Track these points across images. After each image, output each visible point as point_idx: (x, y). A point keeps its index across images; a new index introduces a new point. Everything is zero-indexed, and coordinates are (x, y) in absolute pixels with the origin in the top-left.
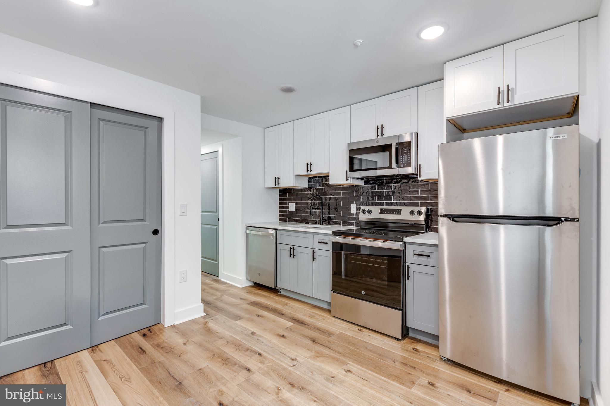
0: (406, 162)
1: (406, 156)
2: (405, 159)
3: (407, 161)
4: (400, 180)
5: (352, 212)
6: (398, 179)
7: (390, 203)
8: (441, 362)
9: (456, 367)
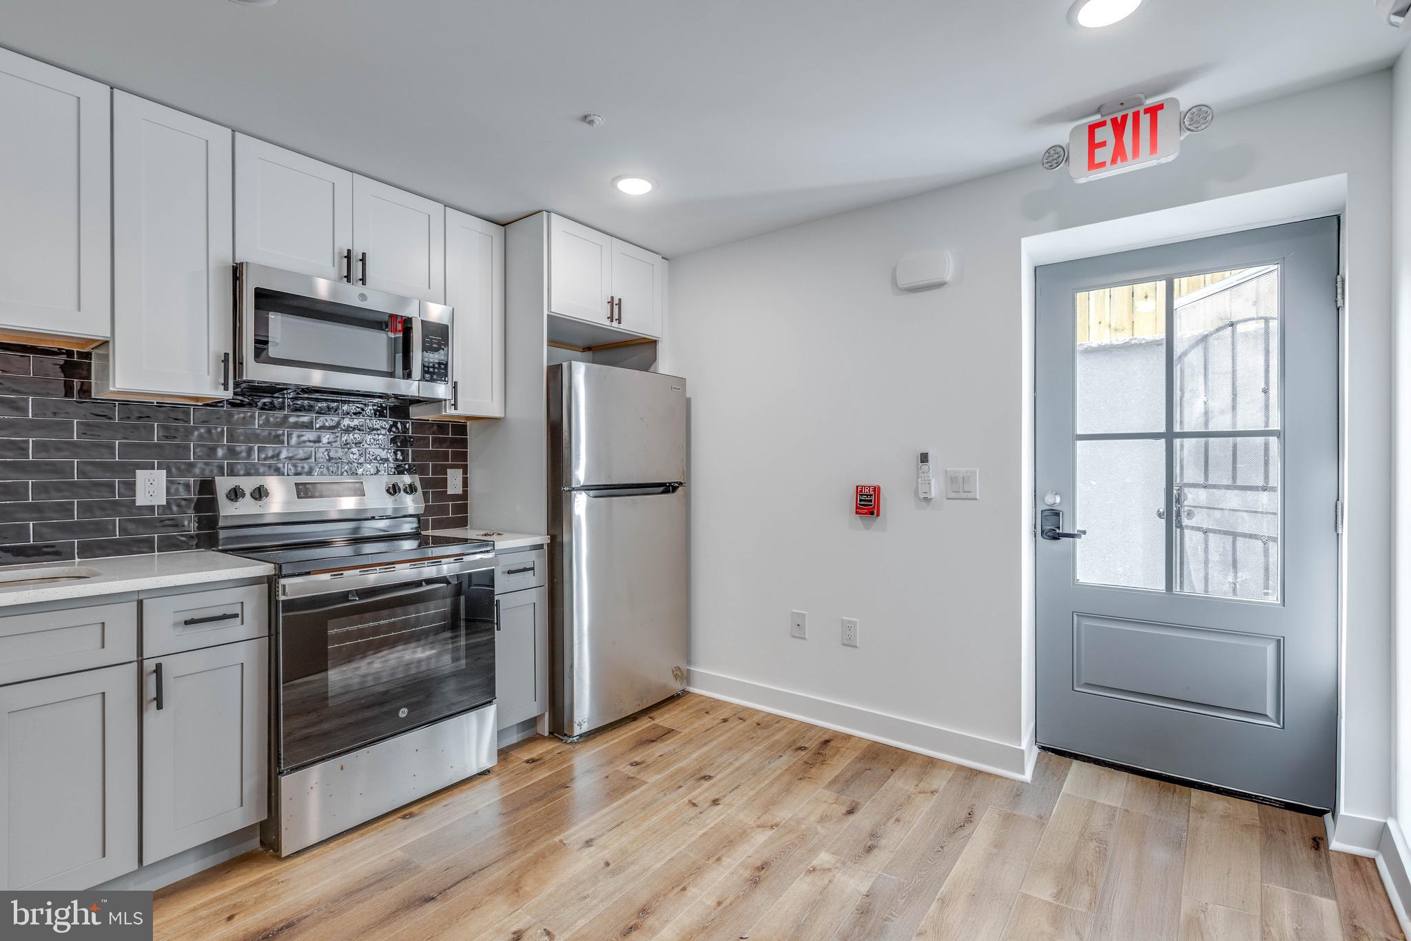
8: (578, 747)
9: (594, 738)
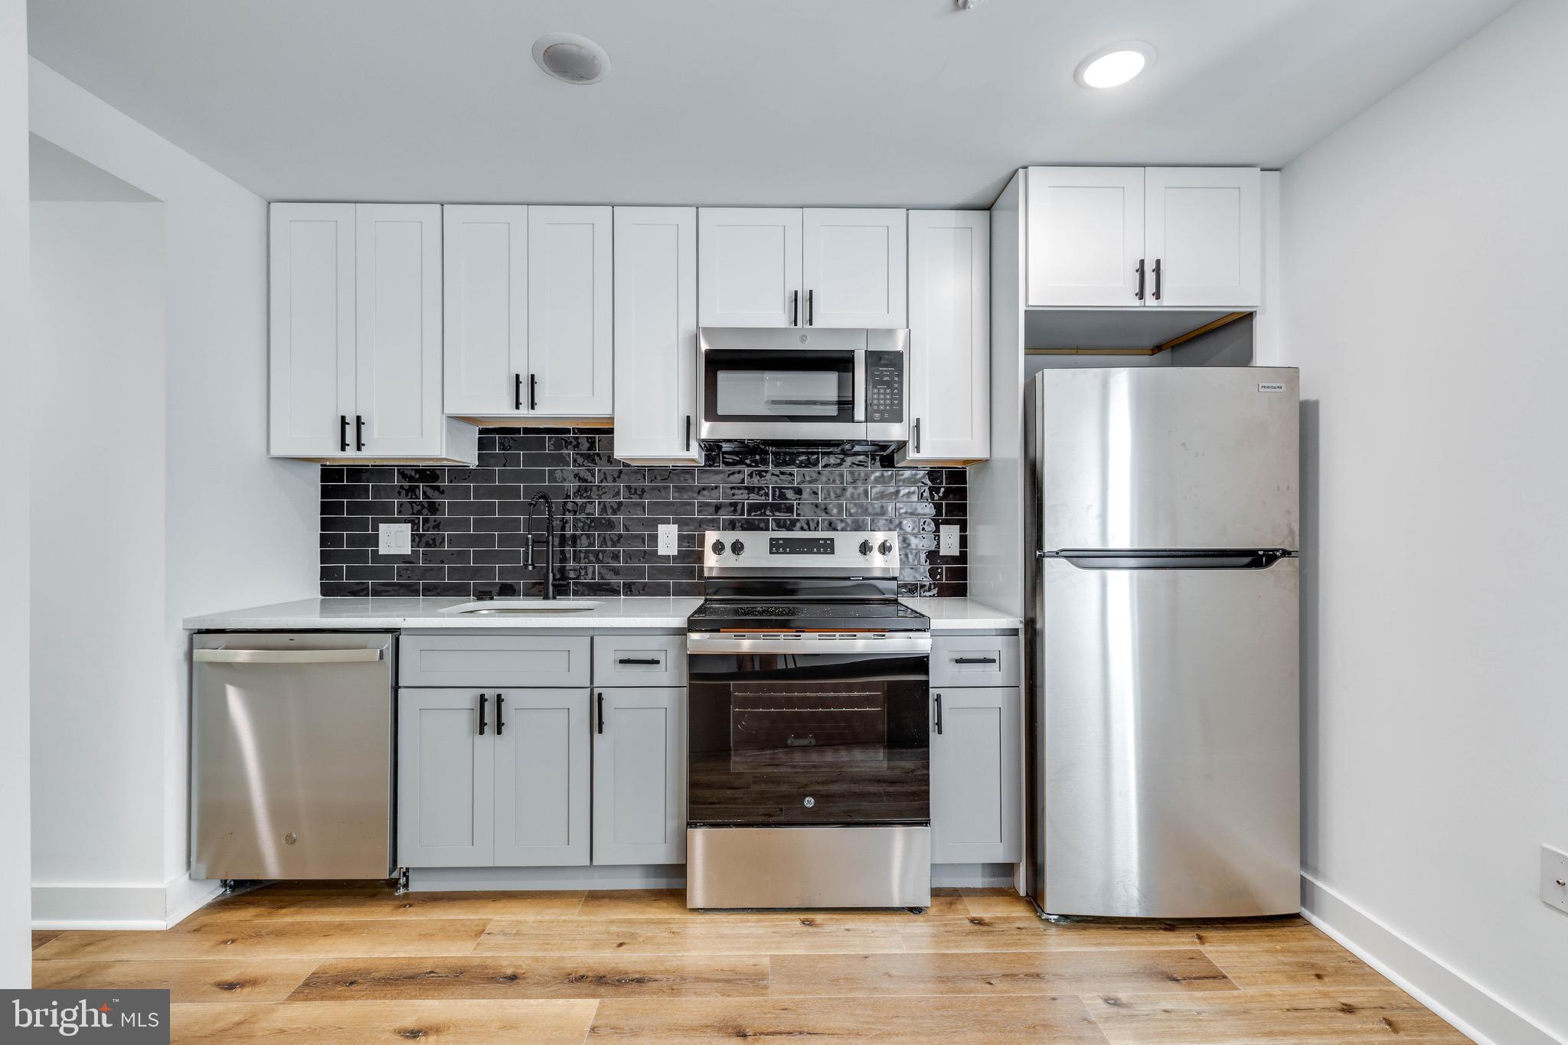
0: (888, 408)
1: (888, 391)
2: (885, 399)
3: (892, 404)
4: (815, 456)
5: (662, 551)
6: (813, 453)
7: (788, 522)
8: (1053, 931)
9: (1084, 929)
